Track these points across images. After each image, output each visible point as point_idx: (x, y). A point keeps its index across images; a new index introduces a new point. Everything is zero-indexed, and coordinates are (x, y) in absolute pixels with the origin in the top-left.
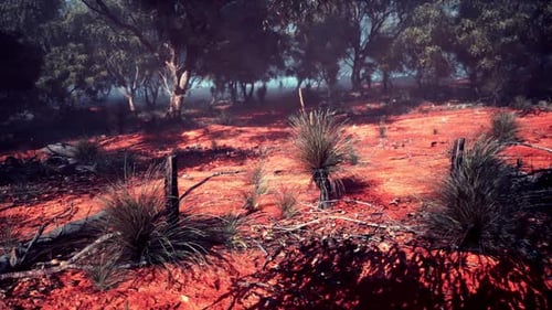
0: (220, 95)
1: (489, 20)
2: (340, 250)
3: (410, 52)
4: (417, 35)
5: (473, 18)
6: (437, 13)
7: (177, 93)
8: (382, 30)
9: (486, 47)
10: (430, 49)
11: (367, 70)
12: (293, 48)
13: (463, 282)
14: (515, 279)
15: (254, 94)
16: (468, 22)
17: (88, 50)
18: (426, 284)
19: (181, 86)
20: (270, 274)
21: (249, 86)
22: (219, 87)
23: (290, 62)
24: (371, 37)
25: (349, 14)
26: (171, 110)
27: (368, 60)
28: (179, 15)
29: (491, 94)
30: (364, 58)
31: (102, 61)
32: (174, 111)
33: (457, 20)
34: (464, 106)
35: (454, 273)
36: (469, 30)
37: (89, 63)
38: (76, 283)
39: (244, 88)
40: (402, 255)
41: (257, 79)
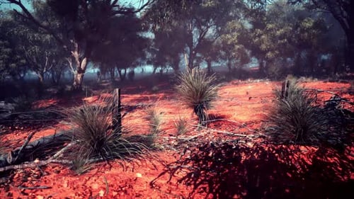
0: (102, 77)
1: (271, 30)
2: (223, 148)
3: (224, 49)
4: (229, 39)
5: (262, 29)
6: (240, 26)
7: (79, 72)
8: (206, 36)
9: (270, 46)
10: (237, 47)
11: (197, 61)
12: (151, 47)
13: (302, 159)
14: (331, 156)
15: (126, 76)
16: (259, 31)
17: (12, 45)
18: (283, 161)
19: (82, 67)
20: (186, 161)
21: (123, 71)
22: (103, 71)
23: (149, 55)
24: (200, 40)
25: (185, 27)
26: (75, 83)
27: (198, 55)
28: (81, 21)
29: (273, 73)
30: (195, 53)
31: (22, 53)
32: (77, 84)
33: (252, 30)
34: (258, 81)
35: (296, 156)
36: (260, 36)
37: (12, 54)
38: (59, 172)
39: (120, 72)
40: (262, 148)
41: (128, 67)
